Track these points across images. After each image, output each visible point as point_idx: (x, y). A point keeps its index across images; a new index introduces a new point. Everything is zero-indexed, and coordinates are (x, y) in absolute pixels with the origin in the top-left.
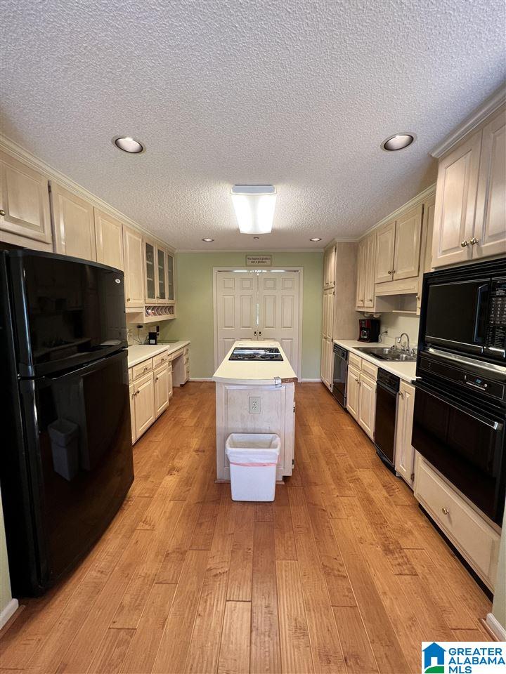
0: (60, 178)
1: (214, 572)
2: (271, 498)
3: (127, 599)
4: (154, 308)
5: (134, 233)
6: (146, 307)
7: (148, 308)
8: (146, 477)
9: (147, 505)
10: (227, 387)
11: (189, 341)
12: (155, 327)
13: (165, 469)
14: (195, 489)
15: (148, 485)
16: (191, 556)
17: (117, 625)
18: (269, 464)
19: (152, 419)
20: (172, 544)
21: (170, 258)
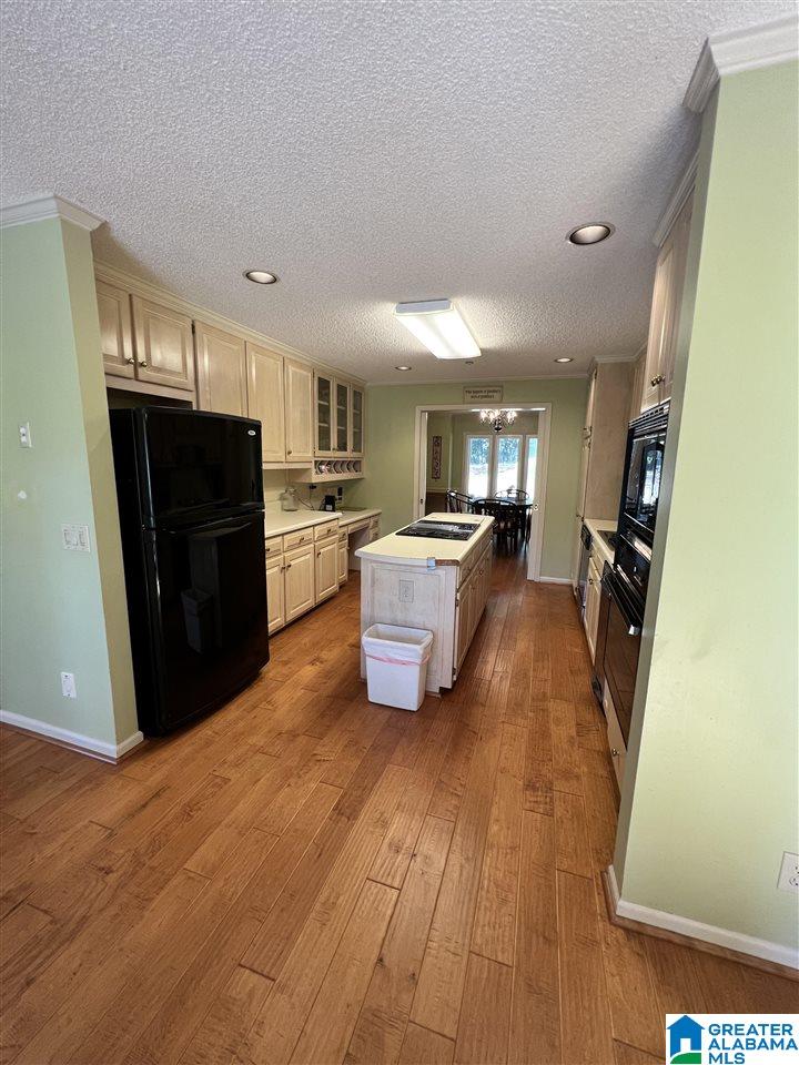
0: (204, 315)
1: (319, 757)
2: (415, 709)
3: (231, 757)
4: (329, 463)
5: (301, 366)
6: (316, 462)
7: (318, 464)
8: (285, 663)
9: (277, 689)
10: (374, 565)
11: (380, 511)
12: (336, 490)
13: (308, 658)
14: (333, 683)
15: (285, 670)
16: (302, 740)
17: (217, 774)
18: (410, 663)
19: (310, 604)
20: (287, 726)
21: (358, 395)
